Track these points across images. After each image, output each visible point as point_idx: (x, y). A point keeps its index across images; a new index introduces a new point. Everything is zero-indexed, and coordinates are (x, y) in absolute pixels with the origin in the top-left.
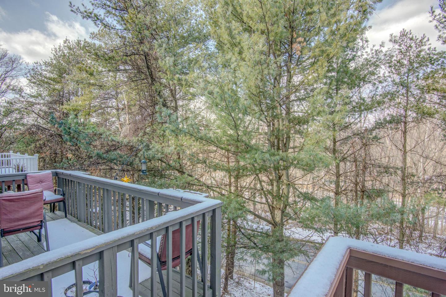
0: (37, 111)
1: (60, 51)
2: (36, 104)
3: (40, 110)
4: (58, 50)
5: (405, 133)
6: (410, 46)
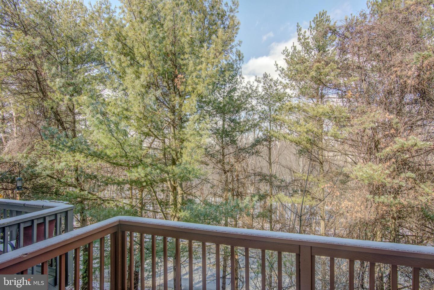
5: (270, 149)
6: (270, 85)
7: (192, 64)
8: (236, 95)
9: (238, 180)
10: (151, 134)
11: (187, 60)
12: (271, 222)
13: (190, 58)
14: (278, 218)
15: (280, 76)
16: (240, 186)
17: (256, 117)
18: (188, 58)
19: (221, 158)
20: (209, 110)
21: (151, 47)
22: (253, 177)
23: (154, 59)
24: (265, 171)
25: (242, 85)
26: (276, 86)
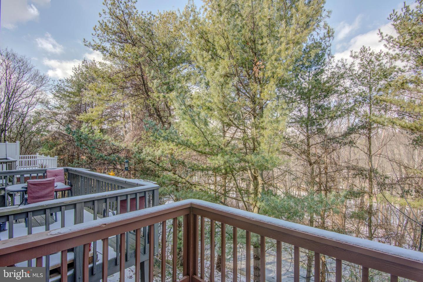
0: (59, 120)
1: (79, 70)
2: (59, 114)
3: (62, 119)
4: (78, 69)
5: (369, 138)
6: (370, 60)
7: (271, 47)
8: (324, 77)
9: (326, 173)
10: (232, 123)
11: (266, 44)
12: (370, 226)
13: (268, 41)
14: (379, 221)
15: (386, 46)
16: (329, 179)
17: (351, 101)
18: (266, 42)
19: (306, 148)
20: (292, 96)
21: (230, 38)
22: (345, 171)
23: (233, 48)
24: (364, 164)
25: (331, 66)
26: (379, 61)
